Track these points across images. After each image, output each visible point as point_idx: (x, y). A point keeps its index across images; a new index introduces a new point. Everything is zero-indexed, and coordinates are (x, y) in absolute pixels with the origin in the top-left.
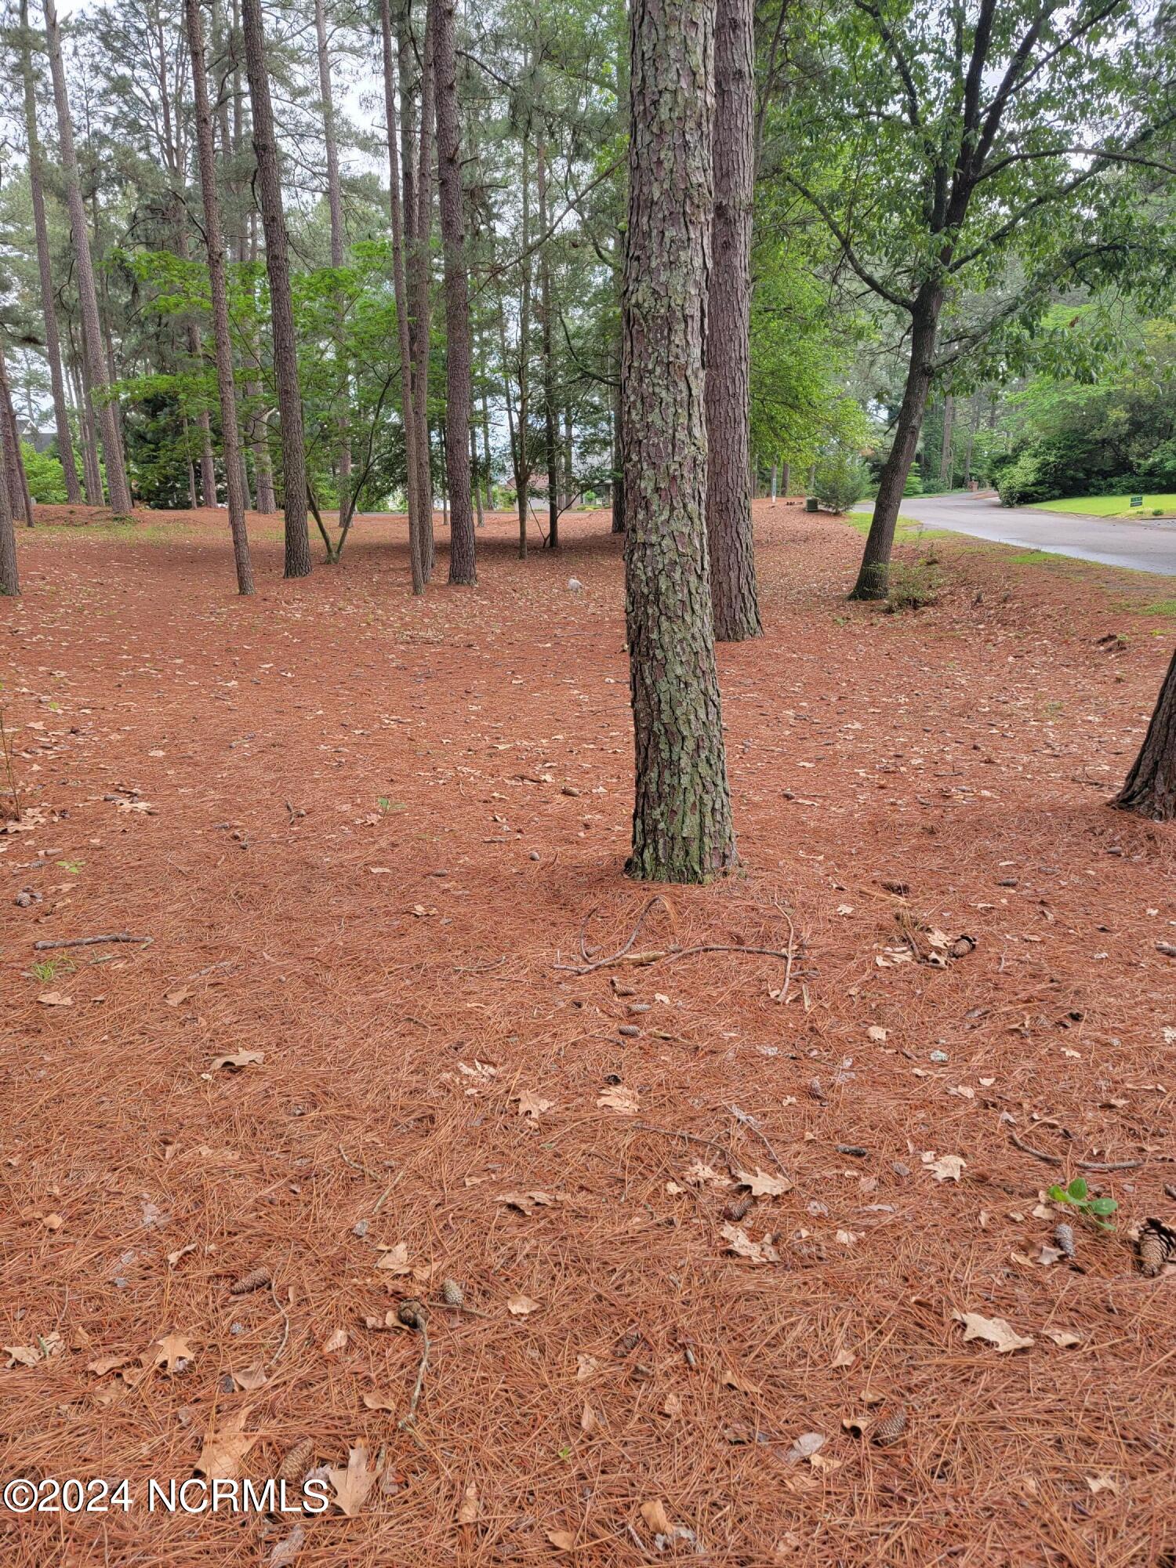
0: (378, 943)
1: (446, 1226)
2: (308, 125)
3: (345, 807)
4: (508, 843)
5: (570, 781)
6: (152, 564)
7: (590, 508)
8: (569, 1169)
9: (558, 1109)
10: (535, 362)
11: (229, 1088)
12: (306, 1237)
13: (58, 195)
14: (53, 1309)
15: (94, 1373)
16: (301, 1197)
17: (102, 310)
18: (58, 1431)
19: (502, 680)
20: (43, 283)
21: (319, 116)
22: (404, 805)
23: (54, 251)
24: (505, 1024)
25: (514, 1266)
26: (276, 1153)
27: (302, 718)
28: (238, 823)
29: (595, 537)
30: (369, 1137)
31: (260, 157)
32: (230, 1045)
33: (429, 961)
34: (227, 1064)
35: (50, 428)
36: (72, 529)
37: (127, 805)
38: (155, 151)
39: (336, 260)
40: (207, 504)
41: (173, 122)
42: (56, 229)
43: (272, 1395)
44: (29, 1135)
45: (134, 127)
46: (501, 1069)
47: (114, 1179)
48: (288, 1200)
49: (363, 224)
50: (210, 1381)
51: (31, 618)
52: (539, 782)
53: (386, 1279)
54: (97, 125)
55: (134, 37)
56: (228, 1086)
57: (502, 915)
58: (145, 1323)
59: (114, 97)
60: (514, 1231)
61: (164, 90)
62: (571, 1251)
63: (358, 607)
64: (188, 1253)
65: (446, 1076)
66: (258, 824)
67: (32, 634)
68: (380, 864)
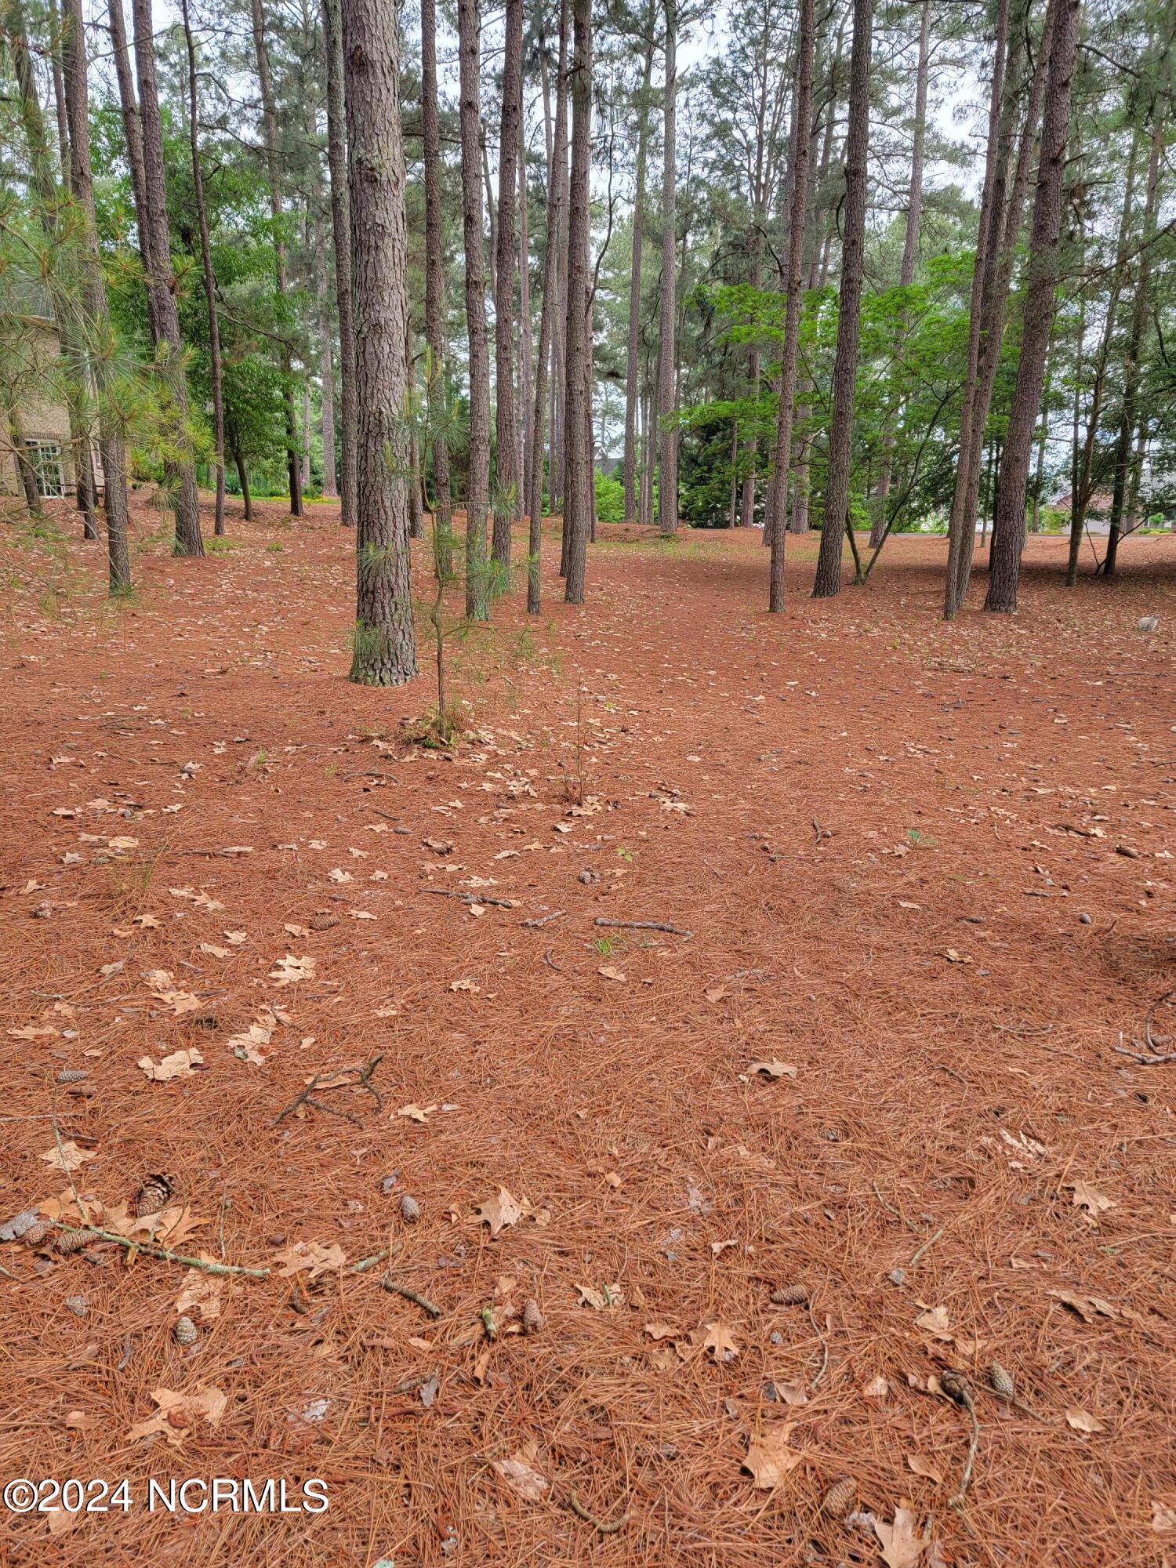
0: (909, 982)
1: (991, 1304)
2: (896, 144)
3: (872, 834)
4: (1053, 899)
5: (1125, 839)
6: (691, 580)
7: (1155, 532)
8: (1136, 1285)
9: (1121, 1211)
10: (1114, 371)
11: (765, 1094)
12: (843, 1268)
13: (654, 241)
14: (615, 1261)
15: (650, 1335)
16: (836, 1225)
17: (677, 343)
18: (622, 1380)
19: (1042, 718)
20: (631, 323)
21: (909, 133)
22: (933, 840)
23: (644, 292)
24: (1054, 1100)
25: (1071, 1374)
26: (811, 1172)
27: (826, 738)
28: (766, 835)
29: (1162, 565)
30: (904, 1183)
31: (849, 182)
32: (764, 1052)
33: (966, 1013)
34: (763, 1071)
35: (617, 454)
36: (626, 545)
37: (669, 805)
38: (744, 189)
39: (906, 277)
40: (743, 523)
41: (765, 159)
42: (649, 272)
43: (814, 1419)
44: (593, 1093)
45: (729, 168)
46: (1051, 1149)
47: (664, 1155)
48: (822, 1224)
49: (938, 239)
50: (752, 1382)
51: (591, 625)
52: (1087, 835)
53: (925, 1339)
54: (697, 170)
55: (740, 81)
56: (763, 1093)
57: (1048, 978)
58: (693, 1302)
59: (714, 142)
60: (1071, 1334)
61: (761, 128)
62: (1142, 1379)
63: (884, 629)
64: (729, 1247)
65: (986, 1140)
66: (786, 838)
67: (592, 639)
68: (909, 898)
